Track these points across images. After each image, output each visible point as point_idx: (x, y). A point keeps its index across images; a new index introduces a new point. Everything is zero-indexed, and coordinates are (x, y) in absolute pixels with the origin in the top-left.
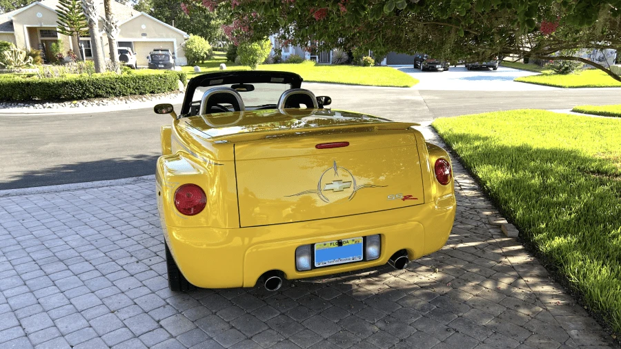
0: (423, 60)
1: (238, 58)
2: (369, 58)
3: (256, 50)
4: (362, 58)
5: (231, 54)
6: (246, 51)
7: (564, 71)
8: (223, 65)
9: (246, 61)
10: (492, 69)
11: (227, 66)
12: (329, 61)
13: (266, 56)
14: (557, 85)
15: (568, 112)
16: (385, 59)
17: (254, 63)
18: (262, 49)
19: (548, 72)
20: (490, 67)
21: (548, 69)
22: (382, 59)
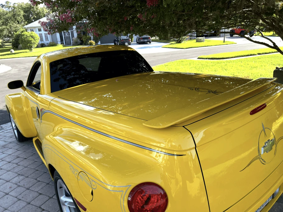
0: (119, 41)
1: (21, 45)
2: (92, 41)
3: (31, 41)
4: (88, 41)
5: (14, 44)
6: (25, 42)
7: (179, 42)
8: (12, 50)
9: (26, 47)
10: (149, 43)
11: (14, 50)
12: (71, 44)
13: (37, 44)
14: (181, 48)
15: (196, 59)
16: (100, 42)
17: (31, 48)
18: (34, 40)
19: (173, 42)
20: (148, 42)
21: (173, 41)
22: (98, 42)
